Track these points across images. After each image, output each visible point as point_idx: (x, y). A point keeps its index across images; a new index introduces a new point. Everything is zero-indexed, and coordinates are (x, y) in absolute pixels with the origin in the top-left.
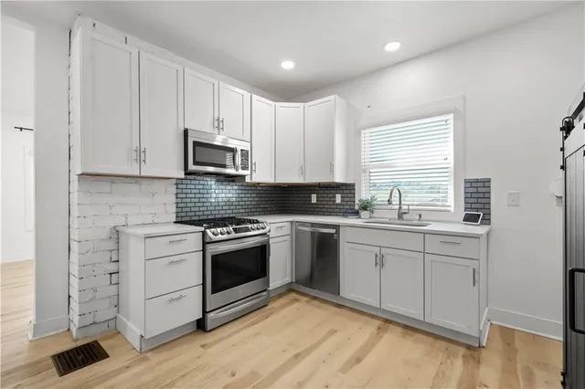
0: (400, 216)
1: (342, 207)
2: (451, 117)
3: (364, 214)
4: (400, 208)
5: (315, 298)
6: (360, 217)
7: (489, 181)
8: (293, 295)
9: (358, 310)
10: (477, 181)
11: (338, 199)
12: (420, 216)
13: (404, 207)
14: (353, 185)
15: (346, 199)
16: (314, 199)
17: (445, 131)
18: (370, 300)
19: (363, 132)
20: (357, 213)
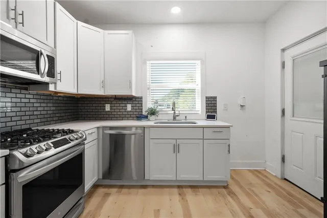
0: (174, 118)
1: (132, 113)
2: (199, 62)
3: (152, 118)
4: (175, 113)
5: (122, 187)
6: (149, 120)
7: (216, 98)
8: (101, 191)
9: (160, 186)
10: (211, 97)
11: (129, 107)
12: (186, 117)
13: (176, 112)
14: (141, 98)
15: (134, 108)
16: (108, 108)
17: (194, 69)
18: (169, 176)
19: (148, 62)
20: (146, 117)
